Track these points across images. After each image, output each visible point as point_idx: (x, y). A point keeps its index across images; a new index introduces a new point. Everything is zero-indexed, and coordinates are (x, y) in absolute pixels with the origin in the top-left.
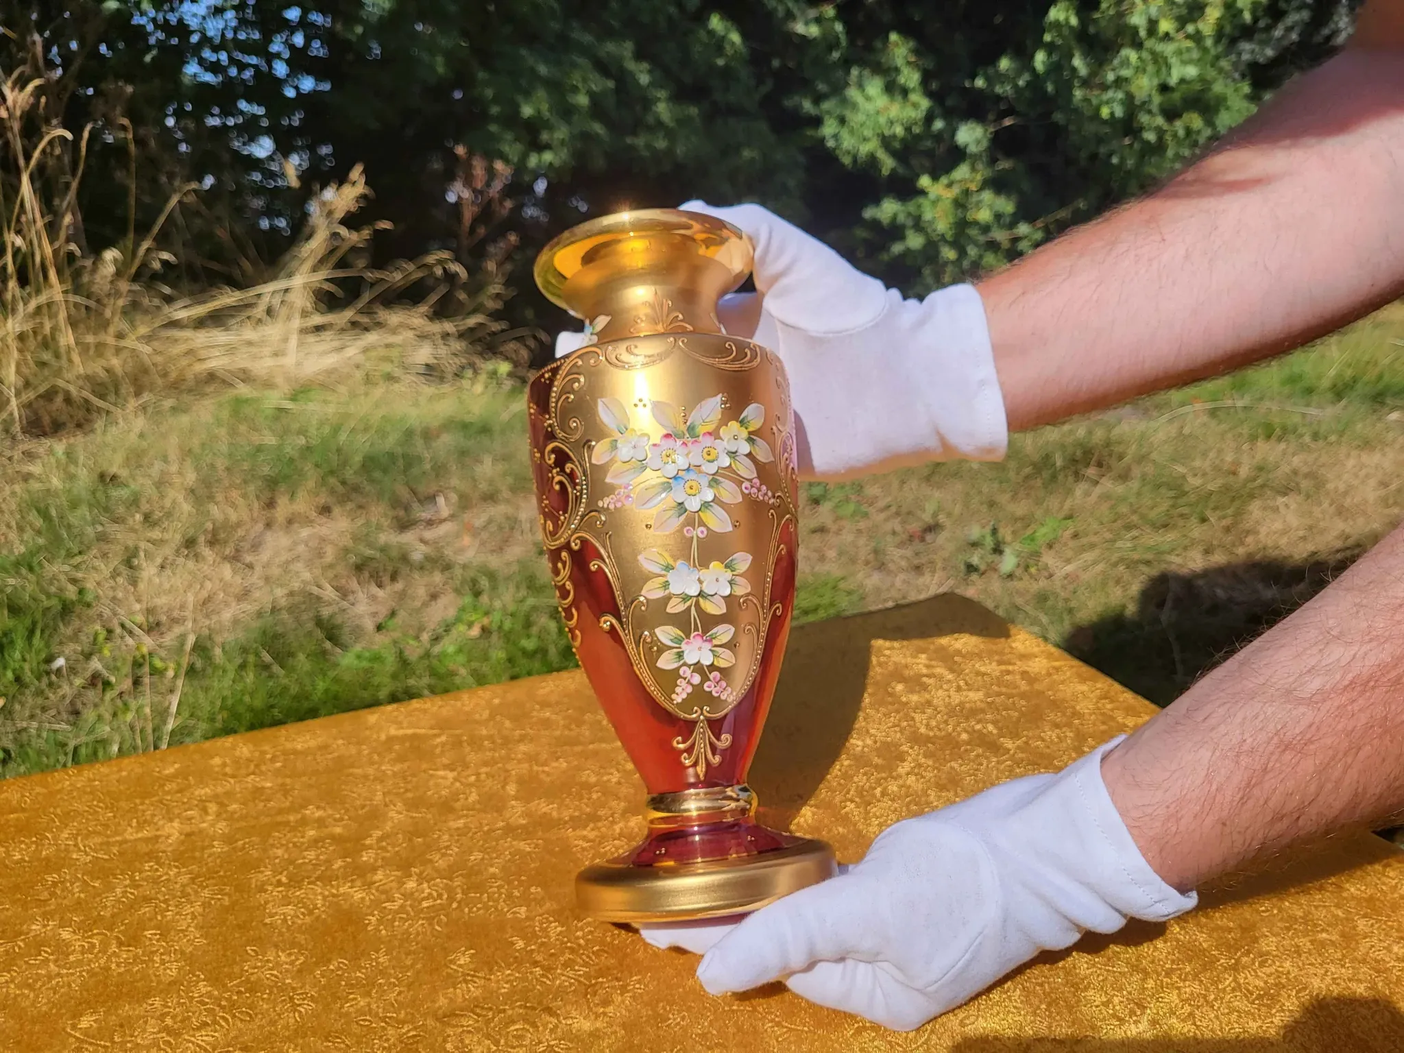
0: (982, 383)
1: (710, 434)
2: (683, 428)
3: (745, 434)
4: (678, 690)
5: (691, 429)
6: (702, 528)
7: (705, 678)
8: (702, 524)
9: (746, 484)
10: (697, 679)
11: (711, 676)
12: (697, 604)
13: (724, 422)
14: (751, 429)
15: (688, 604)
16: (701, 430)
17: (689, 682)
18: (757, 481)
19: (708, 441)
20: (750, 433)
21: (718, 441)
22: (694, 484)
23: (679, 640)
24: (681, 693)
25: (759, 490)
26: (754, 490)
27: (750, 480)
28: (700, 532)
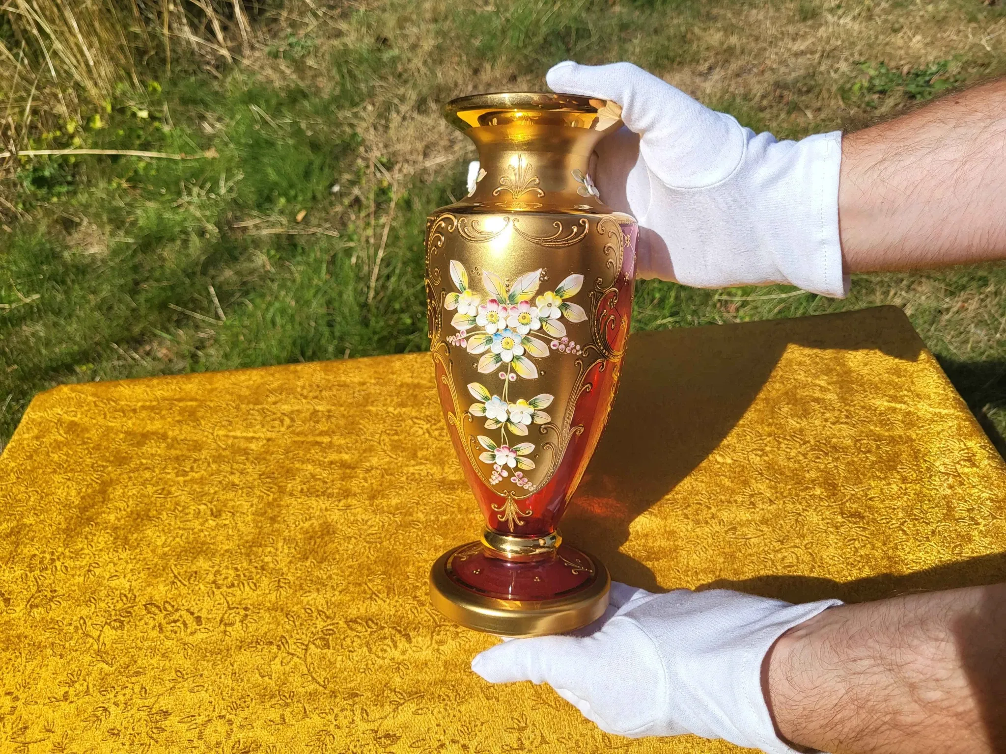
0: (823, 242)
1: (526, 302)
2: (505, 296)
3: (558, 301)
4: (493, 477)
5: (512, 298)
6: (513, 374)
7: (511, 474)
8: (513, 371)
9: (555, 342)
10: (505, 474)
11: (516, 474)
12: (506, 427)
13: (540, 292)
14: (565, 297)
15: (499, 425)
16: (519, 298)
17: (500, 475)
18: (566, 339)
19: (524, 308)
20: (563, 300)
21: (534, 308)
22: (509, 340)
23: (493, 448)
24: (495, 480)
25: (567, 345)
26: (563, 346)
27: (559, 339)
28: (511, 377)
